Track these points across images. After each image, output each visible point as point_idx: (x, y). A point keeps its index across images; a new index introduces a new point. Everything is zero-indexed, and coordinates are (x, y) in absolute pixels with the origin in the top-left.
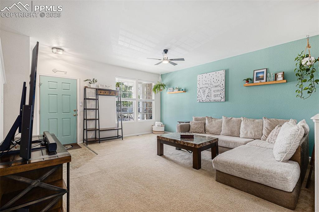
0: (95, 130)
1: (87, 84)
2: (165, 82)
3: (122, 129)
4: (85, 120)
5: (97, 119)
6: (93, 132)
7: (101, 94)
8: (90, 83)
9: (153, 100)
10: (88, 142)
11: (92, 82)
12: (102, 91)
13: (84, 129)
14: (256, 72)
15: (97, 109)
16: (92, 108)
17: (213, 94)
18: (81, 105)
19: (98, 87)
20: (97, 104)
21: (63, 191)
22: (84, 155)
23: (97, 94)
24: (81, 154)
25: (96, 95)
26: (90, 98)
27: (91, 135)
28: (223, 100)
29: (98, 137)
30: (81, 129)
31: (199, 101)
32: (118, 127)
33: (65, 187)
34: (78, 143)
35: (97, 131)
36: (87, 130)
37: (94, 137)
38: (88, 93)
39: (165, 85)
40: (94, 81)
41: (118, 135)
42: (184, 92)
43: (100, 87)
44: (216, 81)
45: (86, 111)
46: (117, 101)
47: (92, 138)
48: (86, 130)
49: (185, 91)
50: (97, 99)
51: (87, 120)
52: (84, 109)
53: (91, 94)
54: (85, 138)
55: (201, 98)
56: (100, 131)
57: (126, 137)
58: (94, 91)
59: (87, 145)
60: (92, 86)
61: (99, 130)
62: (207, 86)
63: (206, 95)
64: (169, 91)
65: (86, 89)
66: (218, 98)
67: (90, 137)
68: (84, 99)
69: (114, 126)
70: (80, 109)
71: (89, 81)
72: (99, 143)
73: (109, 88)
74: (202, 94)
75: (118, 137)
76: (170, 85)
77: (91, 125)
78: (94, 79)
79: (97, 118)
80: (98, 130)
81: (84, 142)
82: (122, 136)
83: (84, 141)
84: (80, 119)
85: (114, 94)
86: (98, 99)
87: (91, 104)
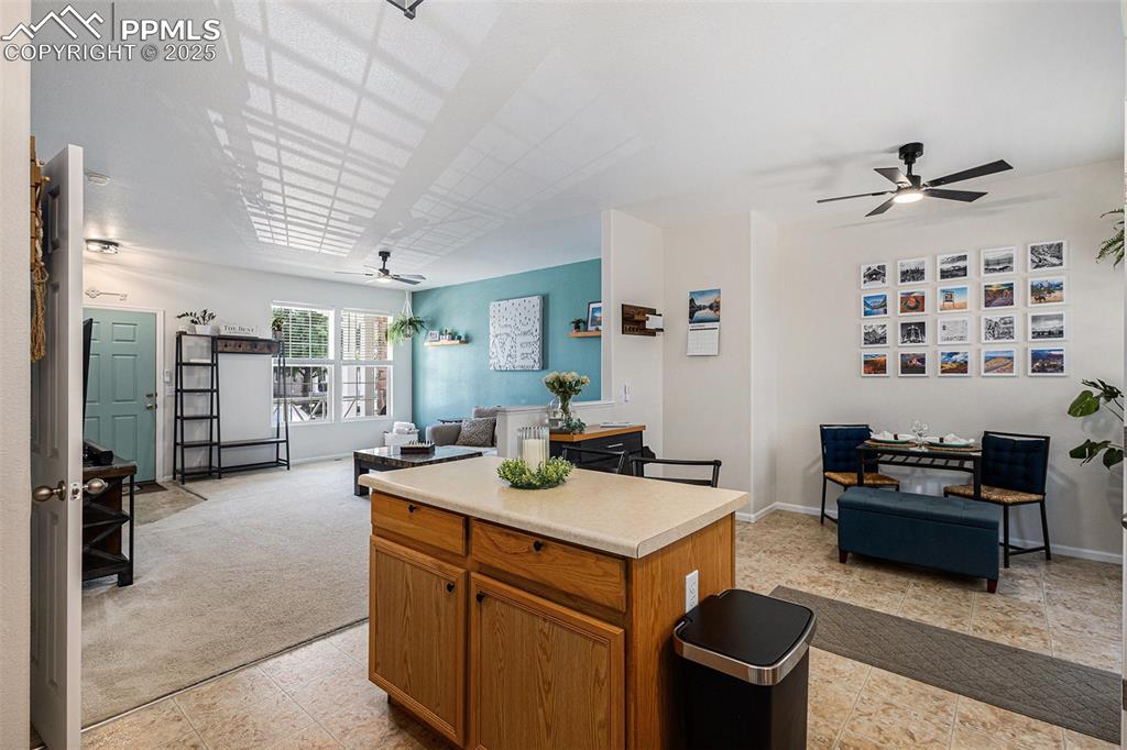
0: (210, 444)
1: (183, 325)
2: (421, 315)
3: (287, 441)
4: (180, 418)
5: (215, 417)
6: (204, 452)
7: (226, 349)
8: (193, 321)
9: (389, 363)
10: (184, 476)
11: (201, 319)
12: (229, 342)
13: (176, 444)
14: (592, 306)
15: (213, 391)
16: (202, 388)
17: (520, 350)
18: (167, 379)
19: (219, 330)
20: (215, 377)
21: (124, 518)
22: (172, 502)
23: (215, 352)
24: (164, 501)
25: (213, 352)
26: (192, 361)
27: (195, 460)
28: (537, 367)
29: (215, 464)
30: (166, 444)
31: (492, 368)
32: (278, 437)
33: (126, 509)
34: (159, 480)
35: (215, 448)
36: (184, 446)
37: (205, 463)
38: (188, 347)
39: (420, 322)
40: (207, 316)
41: (278, 459)
42: (461, 342)
43: (224, 332)
44: (525, 322)
45: (182, 395)
46: (275, 368)
47: (200, 467)
48: (180, 446)
49: (467, 340)
50: (214, 365)
51: (183, 418)
52: (177, 391)
53: (196, 351)
54: (179, 466)
55: (496, 361)
56: (220, 446)
57: (299, 465)
58: (205, 343)
59: (183, 483)
60: (200, 329)
61: (218, 444)
62: (508, 330)
63: (507, 353)
64: (429, 338)
65: (183, 337)
66: (528, 363)
67: (195, 464)
68: (177, 364)
69: (266, 433)
70: (164, 390)
71: (192, 318)
72: (220, 478)
73: (252, 335)
74: (500, 352)
75: (277, 464)
76: (433, 324)
77: (197, 433)
78: (205, 312)
79: (215, 414)
80: (215, 444)
81: (174, 478)
82: (288, 461)
83: (174, 475)
84: (164, 417)
85: (266, 350)
86: (217, 365)
87: (196, 379)
